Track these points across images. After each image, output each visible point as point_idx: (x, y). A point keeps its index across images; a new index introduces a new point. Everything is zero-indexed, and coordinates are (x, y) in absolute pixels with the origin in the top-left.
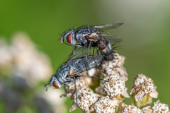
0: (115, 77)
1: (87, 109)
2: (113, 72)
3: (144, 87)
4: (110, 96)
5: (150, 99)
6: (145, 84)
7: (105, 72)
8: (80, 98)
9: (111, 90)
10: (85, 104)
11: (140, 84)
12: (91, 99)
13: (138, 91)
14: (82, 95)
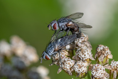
0: (84, 48)
1: (69, 70)
2: (83, 45)
3: (103, 52)
4: (82, 60)
5: (108, 60)
6: (104, 50)
7: (77, 46)
8: (64, 64)
9: (83, 56)
10: (67, 67)
11: (101, 50)
12: (71, 64)
13: (100, 55)
14: (65, 61)
